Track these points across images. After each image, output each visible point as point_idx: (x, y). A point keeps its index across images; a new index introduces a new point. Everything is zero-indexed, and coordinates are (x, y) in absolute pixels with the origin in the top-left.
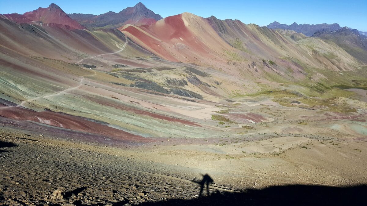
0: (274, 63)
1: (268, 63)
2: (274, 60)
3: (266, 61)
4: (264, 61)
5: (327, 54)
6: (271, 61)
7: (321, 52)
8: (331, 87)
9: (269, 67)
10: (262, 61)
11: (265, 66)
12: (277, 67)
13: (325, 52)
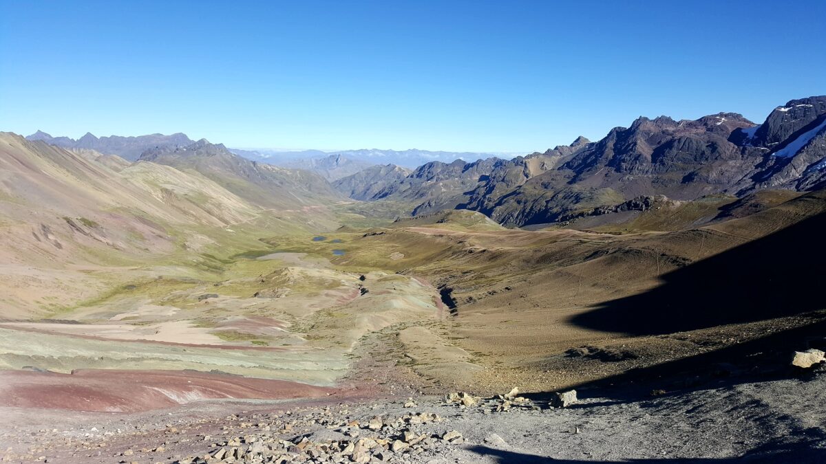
0: (95, 223)
1: (79, 224)
2: (91, 216)
3: (74, 220)
4: (69, 221)
5: (191, 194)
6: (86, 218)
7: (179, 191)
8: (230, 258)
9: (85, 234)
10: (65, 221)
11: (76, 231)
12: (104, 231)
13: (186, 191)
